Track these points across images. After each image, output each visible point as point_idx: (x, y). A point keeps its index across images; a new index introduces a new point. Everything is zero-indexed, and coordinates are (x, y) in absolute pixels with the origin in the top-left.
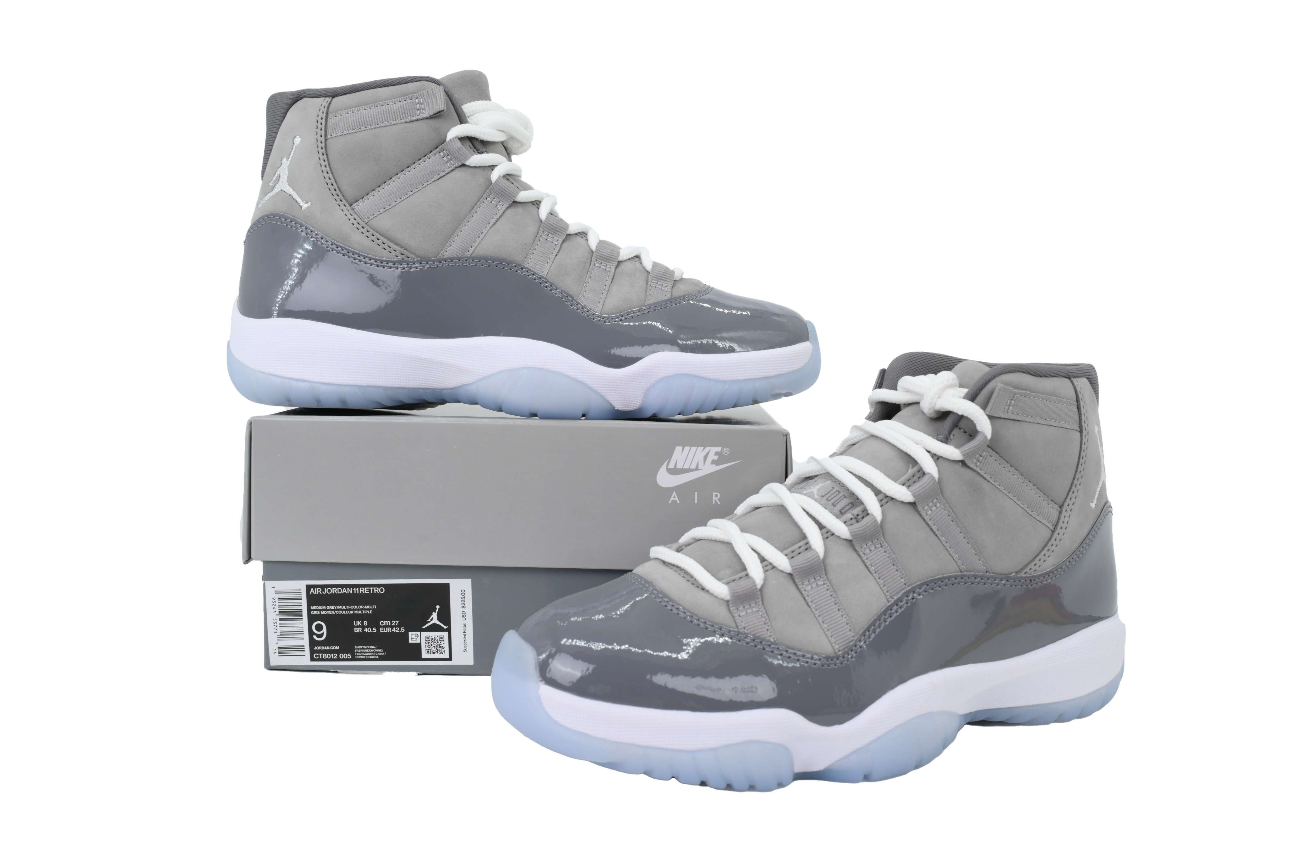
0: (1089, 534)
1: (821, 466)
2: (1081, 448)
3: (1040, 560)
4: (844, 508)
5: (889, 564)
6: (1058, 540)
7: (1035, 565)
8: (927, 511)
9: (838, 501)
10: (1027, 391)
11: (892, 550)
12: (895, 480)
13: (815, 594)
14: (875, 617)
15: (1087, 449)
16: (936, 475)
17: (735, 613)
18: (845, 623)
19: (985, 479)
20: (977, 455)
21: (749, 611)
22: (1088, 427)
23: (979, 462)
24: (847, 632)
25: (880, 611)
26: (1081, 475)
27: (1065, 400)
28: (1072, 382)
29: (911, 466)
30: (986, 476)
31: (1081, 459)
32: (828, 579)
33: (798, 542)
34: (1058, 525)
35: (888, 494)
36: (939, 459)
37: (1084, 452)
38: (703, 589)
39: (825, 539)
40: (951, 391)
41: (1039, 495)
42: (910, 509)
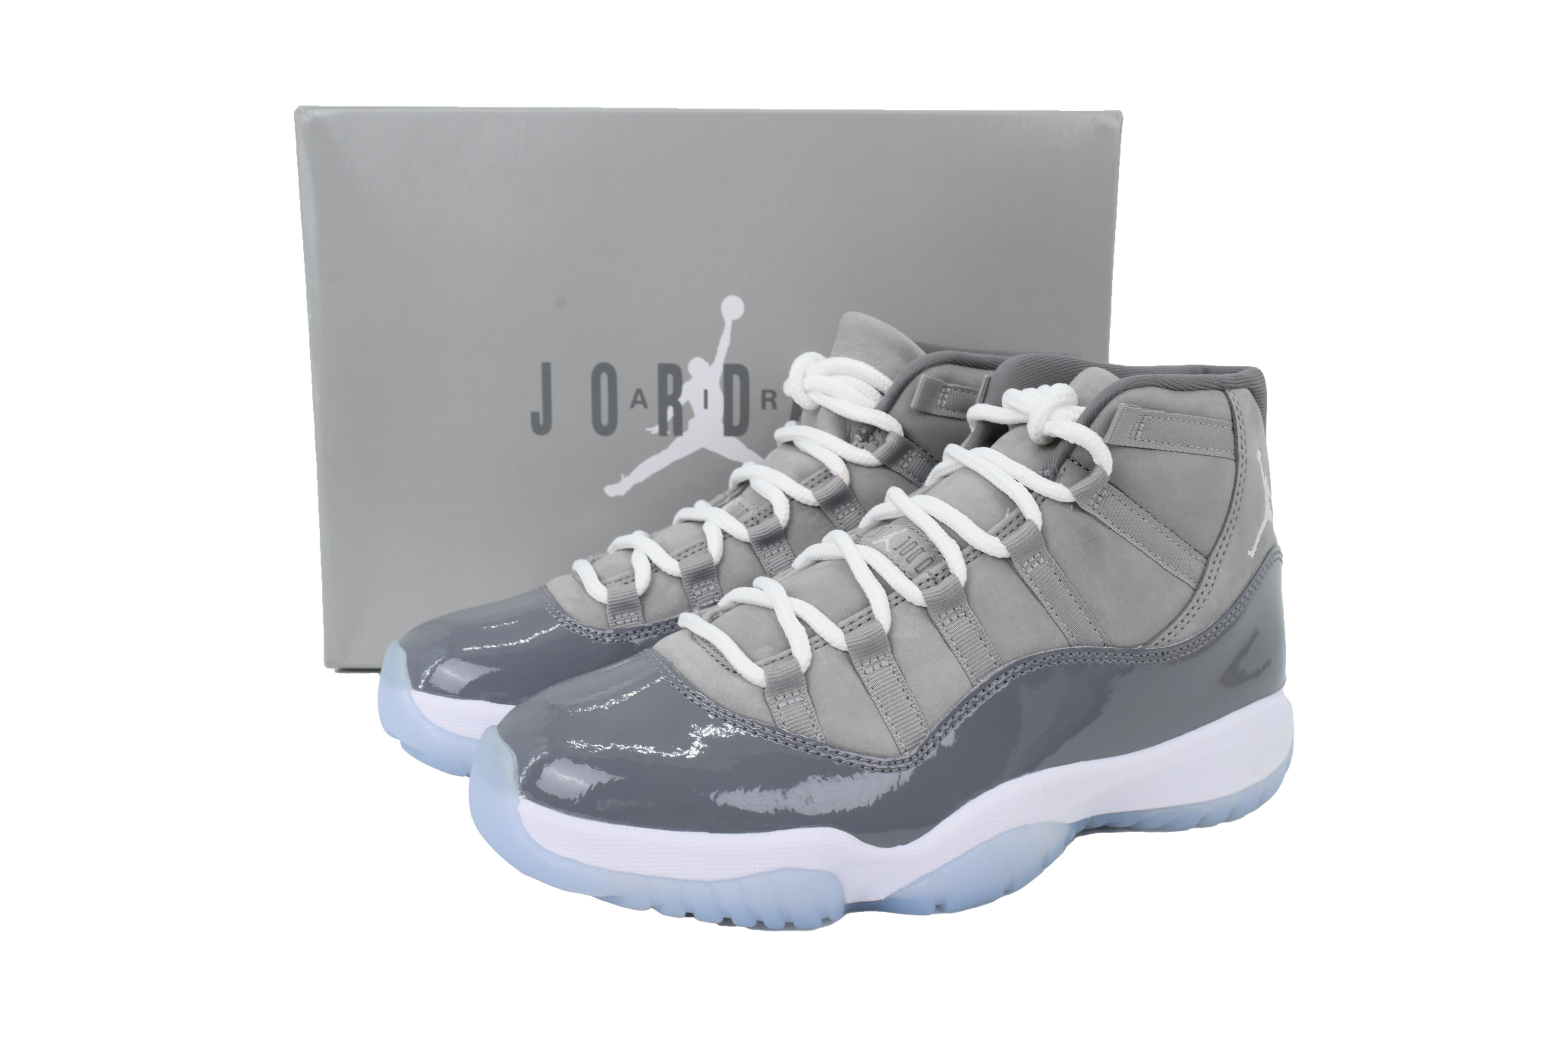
0: (1244, 591)
1: (897, 508)
2: (1236, 481)
3: (1176, 627)
4: (921, 564)
5: (975, 638)
6: (1201, 601)
7: (1169, 634)
8: (1027, 568)
9: (914, 556)
10: (1162, 410)
11: (979, 620)
12: (986, 530)
13: (878, 678)
14: (955, 707)
15: (1244, 482)
16: (1039, 523)
17: (771, 705)
18: (915, 715)
19: (1105, 525)
20: (1095, 495)
21: (791, 701)
22: (1246, 453)
23: (1097, 503)
24: (917, 726)
25: (961, 699)
26: (1234, 516)
27: (1215, 420)
28: (1226, 395)
29: (1008, 509)
30: (1105, 521)
31: (1235, 496)
32: (894, 658)
33: (859, 610)
34: (1202, 582)
35: (976, 548)
36: (1045, 501)
37: (1240, 486)
38: (735, 672)
39: (893, 606)
40: (1064, 411)
41: (1177, 544)
42: (1004, 566)
